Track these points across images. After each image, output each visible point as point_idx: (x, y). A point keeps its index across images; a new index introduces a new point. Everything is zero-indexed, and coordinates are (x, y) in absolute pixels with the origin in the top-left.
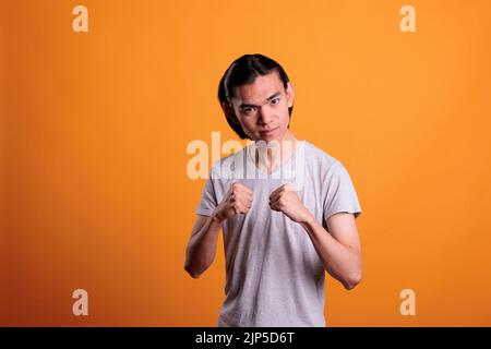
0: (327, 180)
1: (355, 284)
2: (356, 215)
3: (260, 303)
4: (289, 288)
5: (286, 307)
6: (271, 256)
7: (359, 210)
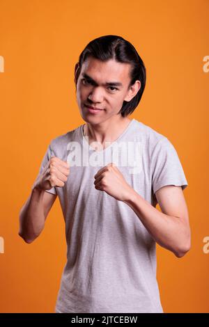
0: (155, 155)
1: (184, 252)
2: (183, 187)
3: (95, 272)
4: (122, 258)
5: (120, 276)
6: (105, 228)
7: (186, 183)
